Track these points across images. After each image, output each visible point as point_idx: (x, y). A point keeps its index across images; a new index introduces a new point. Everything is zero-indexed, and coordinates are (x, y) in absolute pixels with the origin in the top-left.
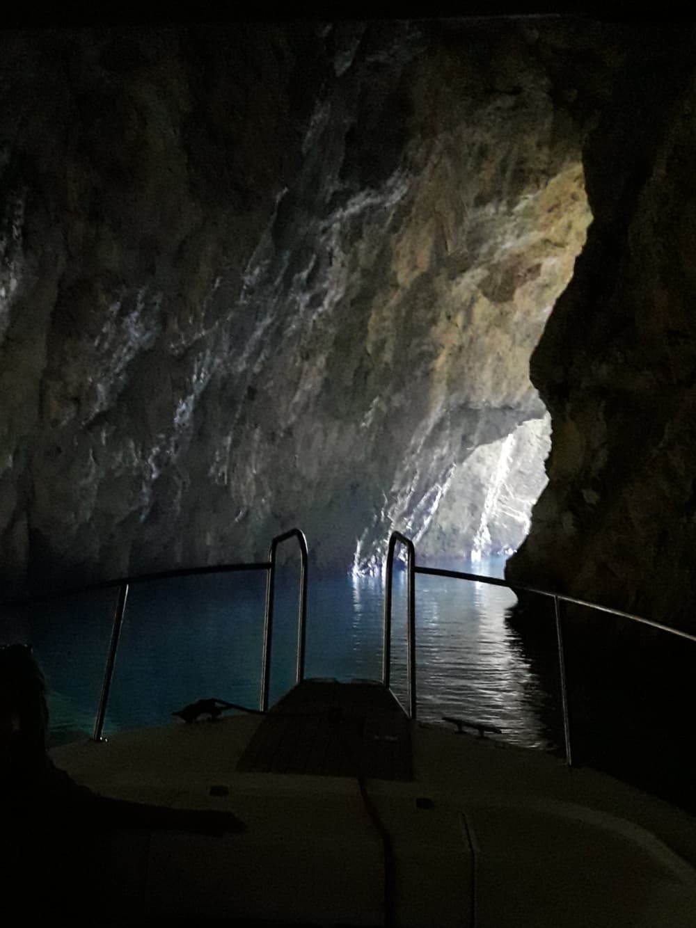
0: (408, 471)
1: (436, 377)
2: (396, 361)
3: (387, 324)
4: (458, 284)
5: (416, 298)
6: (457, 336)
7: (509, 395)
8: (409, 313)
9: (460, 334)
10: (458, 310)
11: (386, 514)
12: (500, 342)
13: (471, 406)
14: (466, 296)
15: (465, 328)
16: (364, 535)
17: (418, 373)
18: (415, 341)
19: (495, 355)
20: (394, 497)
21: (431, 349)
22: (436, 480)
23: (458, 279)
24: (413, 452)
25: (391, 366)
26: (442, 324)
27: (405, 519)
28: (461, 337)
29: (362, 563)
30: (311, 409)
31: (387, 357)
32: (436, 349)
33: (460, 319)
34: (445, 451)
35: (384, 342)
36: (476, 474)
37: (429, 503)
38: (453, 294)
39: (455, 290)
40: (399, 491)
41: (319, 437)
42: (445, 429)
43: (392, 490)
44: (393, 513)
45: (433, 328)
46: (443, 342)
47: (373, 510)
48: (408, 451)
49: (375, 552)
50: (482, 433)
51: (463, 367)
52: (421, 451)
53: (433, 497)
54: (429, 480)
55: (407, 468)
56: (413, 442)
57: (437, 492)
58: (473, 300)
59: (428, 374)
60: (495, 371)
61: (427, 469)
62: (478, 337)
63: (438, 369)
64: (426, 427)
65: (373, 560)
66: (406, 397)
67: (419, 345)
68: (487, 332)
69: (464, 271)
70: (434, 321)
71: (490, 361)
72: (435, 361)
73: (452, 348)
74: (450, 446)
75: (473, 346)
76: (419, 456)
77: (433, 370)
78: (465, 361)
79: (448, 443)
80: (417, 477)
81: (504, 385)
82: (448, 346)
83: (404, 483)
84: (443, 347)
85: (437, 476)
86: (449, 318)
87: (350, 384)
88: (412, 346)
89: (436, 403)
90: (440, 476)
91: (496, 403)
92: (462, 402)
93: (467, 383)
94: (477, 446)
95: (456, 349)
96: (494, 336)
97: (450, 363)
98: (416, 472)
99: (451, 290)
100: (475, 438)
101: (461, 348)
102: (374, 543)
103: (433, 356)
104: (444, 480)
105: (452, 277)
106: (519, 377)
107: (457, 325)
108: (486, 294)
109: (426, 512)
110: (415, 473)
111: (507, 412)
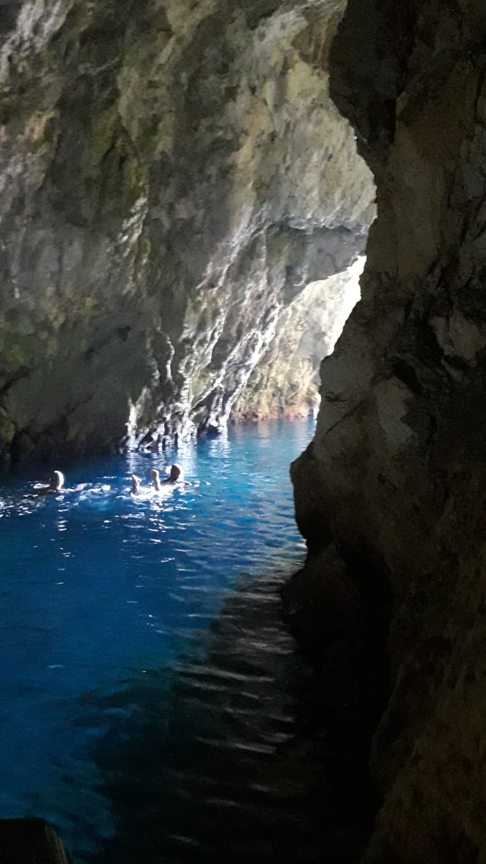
0: (205, 311)
1: (238, 177)
2: (178, 150)
3: (161, 92)
4: (262, 36)
5: (201, 58)
6: (267, 119)
7: (343, 210)
8: (193, 80)
9: (271, 115)
10: (265, 78)
11: (175, 368)
12: (330, 132)
13: (292, 225)
14: (276, 58)
15: (277, 107)
16: (142, 398)
17: (213, 170)
18: (205, 123)
19: (322, 152)
20: (187, 346)
21: (230, 136)
22: (252, 325)
23: (261, 29)
24: (212, 285)
25: (172, 160)
26: (243, 100)
27: (211, 375)
28: (272, 120)
29: (142, 436)
30: (28, 210)
31: (164, 143)
32: (237, 136)
33: (269, 91)
34: (262, 284)
35: (156, 119)
36: (316, 320)
37: (246, 354)
38: (257, 52)
39: (259, 46)
40: (195, 337)
41: (48, 253)
42: (259, 256)
43: (184, 336)
44: (188, 367)
45: (230, 106)
46: (247, 127)
47: (154, 363)
48: (205, 282)
49: (162, 420)
50: (313, 264)
51: (278, 166)
52: (225, 283)
53: (251, 345)
54: (241, 325)
55: (204, 306)
56: (209, 270)
57: (256, 340)
58: (286, 66)
59: (226, 172)
60: (323, 175)
61: (239, 310)
62: (297, 122)
63: (240, 167)
64: (227, 251)
65: (161, 429)
66: (197, 206)
67: (211, 129)
68: (309, 114)
69: (269, 14)
70: (231, 93)
71: (315, 158)
72: (234, 154)
73: (259, 137)
74: (269, 281)
75: (289, 136)
76: (222, 290)
77: (233, 166)
78: (280, 158)
79: (265, 276)
80: (222, 320)
81: (337, 195)
82: (254, 132)
83: (201, 326)
84: (247, 133)
85: (254, 320)
86: (253, 90)
87: (95, 173)
88: (202, 129)
89: (241, 214)
90: (258, 321)
91: (326, 220)
92: (278, 218)
93: (285, 190)
94: (307, 282)
95: (264, 137)
96: (319, 122)
97: (258, 158)
98: (220, 313)
99: (253, 47)
100: (303, 271)
101: (273, 136)
102: (159, 408)
103: (233, 146)
104: (265, 325)
105: (253, 23)
106: (357, 186)
107: (266, 103)
108: (305, 58)
109: (241, 365)
110: (216, 314)
111: (345, 237)
